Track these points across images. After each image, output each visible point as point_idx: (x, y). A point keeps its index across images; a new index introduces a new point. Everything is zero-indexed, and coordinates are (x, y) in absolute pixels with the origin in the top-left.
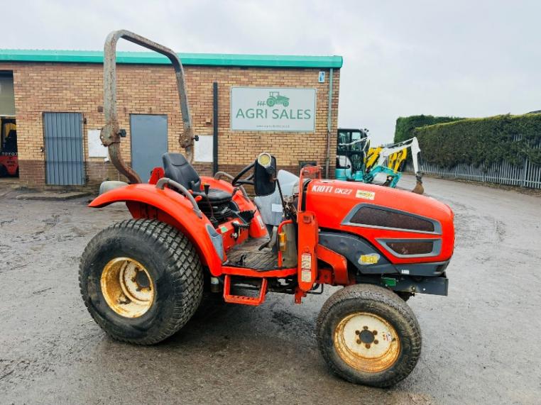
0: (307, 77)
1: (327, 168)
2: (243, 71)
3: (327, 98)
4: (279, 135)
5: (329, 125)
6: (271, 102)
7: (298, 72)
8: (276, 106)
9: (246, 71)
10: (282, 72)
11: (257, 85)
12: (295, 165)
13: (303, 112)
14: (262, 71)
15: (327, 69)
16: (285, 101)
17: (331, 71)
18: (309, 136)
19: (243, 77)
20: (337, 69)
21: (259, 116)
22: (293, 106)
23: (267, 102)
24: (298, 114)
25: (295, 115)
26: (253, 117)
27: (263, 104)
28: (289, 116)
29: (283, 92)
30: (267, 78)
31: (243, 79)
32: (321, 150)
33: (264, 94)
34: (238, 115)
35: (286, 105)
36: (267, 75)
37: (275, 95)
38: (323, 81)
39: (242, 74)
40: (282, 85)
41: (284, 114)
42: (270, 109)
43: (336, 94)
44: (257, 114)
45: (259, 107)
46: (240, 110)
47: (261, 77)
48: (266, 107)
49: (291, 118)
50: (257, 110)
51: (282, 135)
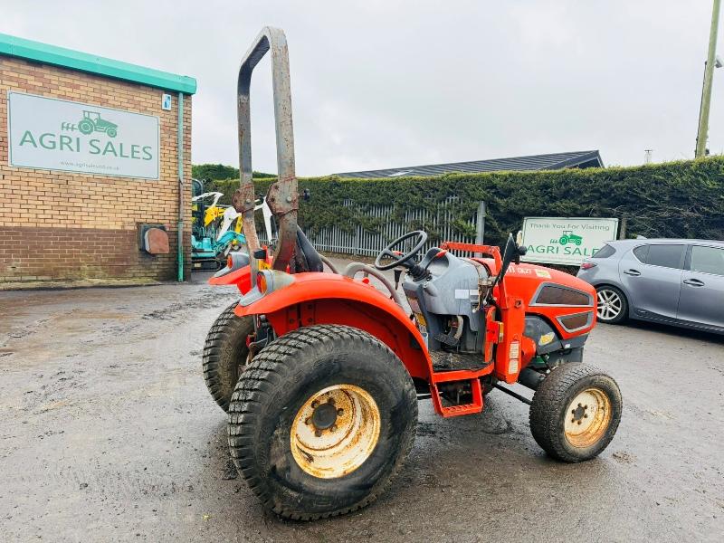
0: (144, 97)
1: (181, 234)
2: (32, 68)
3: (176, 133)
4: (102, 181)
5: (181, 173)
7: (131, 88)
8: (95, 135)
9: (38, 70)
10: (105, 83)
11: (59, 96)
12: (132, 228)
13: (140, 149)
14: (68, 76)
15: (175, 93)
16: (111, 129)
17: (181, 95)
18: (151, 184)
19: (32, 78)
20: (188, 95)
21: (65, 146)
22: (124, 138)
23: (79, 126)
24: (133, 152)
25: (127, 151)
26: (54, 147)
27: (73, 129)
28: (118, 153)
29: (107, 114)
30: (77, 87)
31: (31, 81)
32: (170, 206)
33: (74, 113)
34: (23, 141)
35: (113, 134)
36: (76, 82)
37: (93, 117)
38: (170, 109)
39: (30, 73)
40: (103, 102)
41: (110, 148)
42: (85, 139)
43: (188, 130)
44: (62, 143)
45: (65, 132)
46: (28, 132)
47: (67, 85)
48: (77, 133)
49: (121, 155)
50: (61, 137)
51: (108, 180)
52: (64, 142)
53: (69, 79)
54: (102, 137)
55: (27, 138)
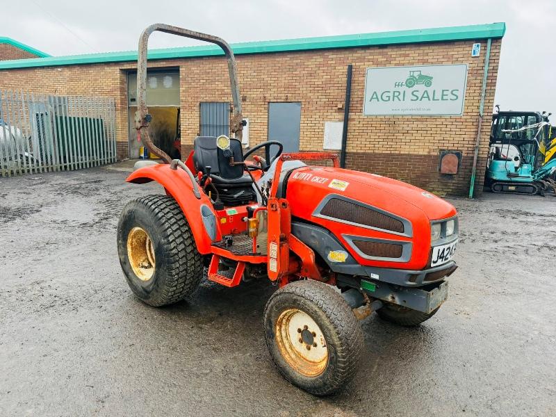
0: (455, 51)
1: (475, 158)
2: (381, 50)
3: (482, 75)
4: (417, 120)
5: (482, 107)
6: (411, 82)
7: (447, 46)
8: (416, 87)
9: (385, 50)
10: (427, 48)
11: (396, 64)
12: (435, 154)
13: (449, 93)
14: (402, 49)
15: (483, 41)
16: (427, 80)
17: (489, 41)
18: (455, 120)
19: (381, 57)
20: (497, 40)
21: (396, 98)
22: (437, 86)
23: (406, 82)
24: (443, 95)
25: (438, 96)
26: (389, 100)
27: (402, 85)
28: (431, 97)
29: (426, 70)
30: (408, 55)
31: (381, 59)
32: (469, 136)
33: (403, 74)
34: (372, 98)
35: (429, 84)
36: (407, 52)
37: (416, 74)
38: (478, 55)
39: (380, 54)
40: (425, 62)
41: (425, 95)
42: (409, 91)
43: (495, 70)
44: (394, 96)
45: (397, 89)
46: (375, 92)
47: (401, 55)
48: (405, 88)
49: (434, 99)
50: (394, 92)
51: (422, 119)
52: (396, 95)
53: (403, 51)
54: (420, 88)
55: (375, 96)
